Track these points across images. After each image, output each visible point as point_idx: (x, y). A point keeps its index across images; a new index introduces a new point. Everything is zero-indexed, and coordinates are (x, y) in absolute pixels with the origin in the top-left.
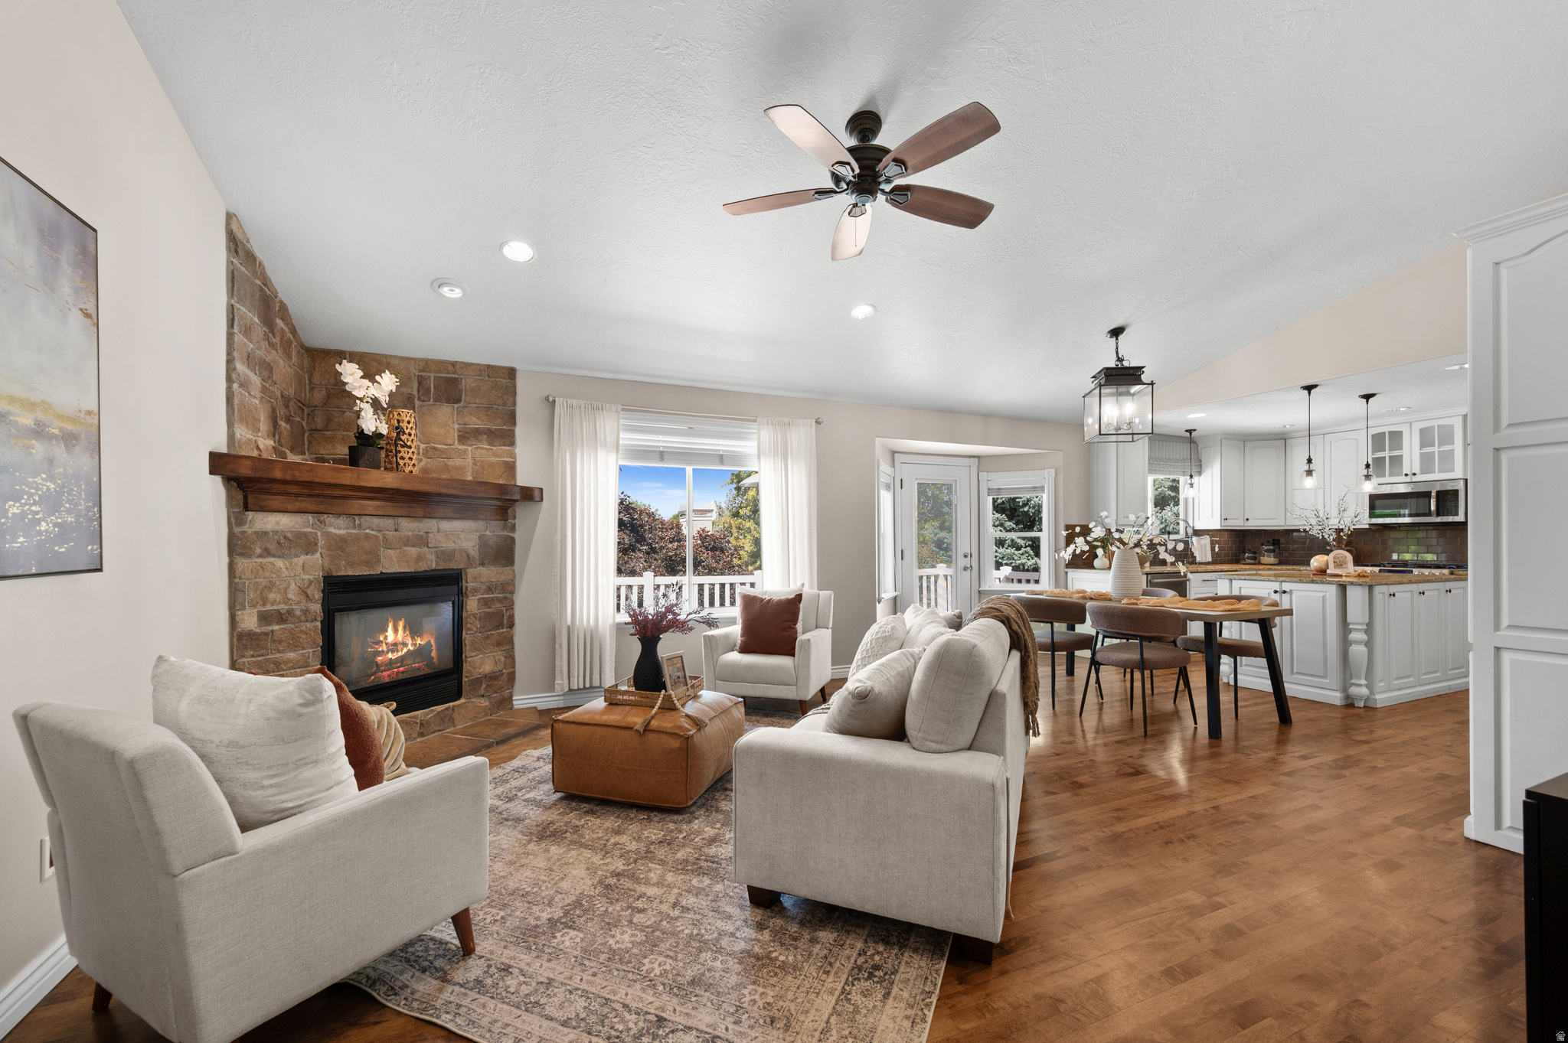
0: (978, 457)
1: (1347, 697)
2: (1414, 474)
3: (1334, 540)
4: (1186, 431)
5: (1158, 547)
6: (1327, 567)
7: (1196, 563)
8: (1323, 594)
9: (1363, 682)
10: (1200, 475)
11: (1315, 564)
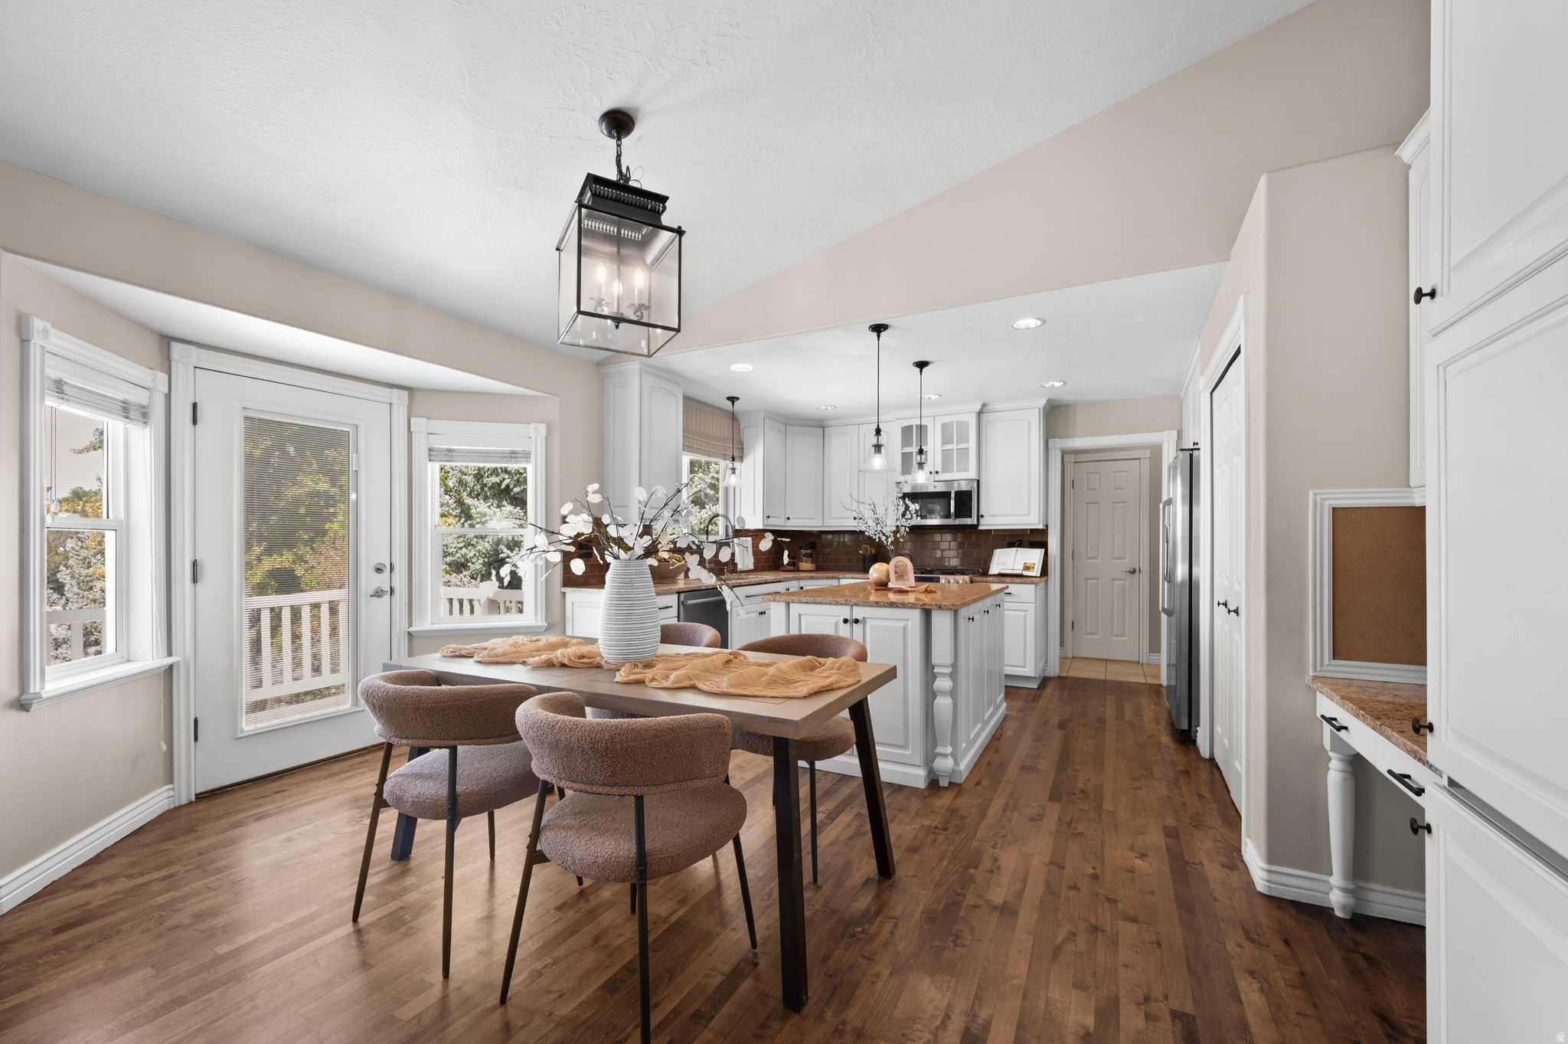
0: (410, 390)
1: (931, 771)
2: (937, 472)
3: (892, 543)
4: (728, 399)
5: (687, 555)
6: (889, 580)
7: (737, 572)
8: (902, 624)
9: (949, 750)
10: (742, 461)
11: (875, 575)
